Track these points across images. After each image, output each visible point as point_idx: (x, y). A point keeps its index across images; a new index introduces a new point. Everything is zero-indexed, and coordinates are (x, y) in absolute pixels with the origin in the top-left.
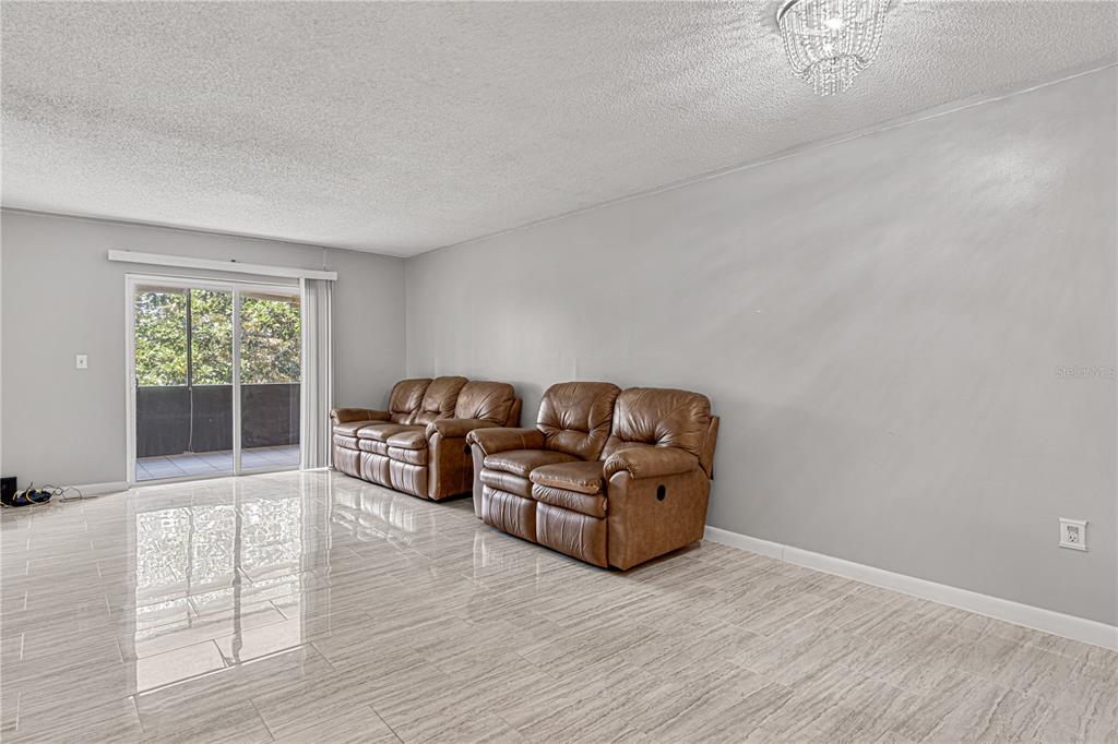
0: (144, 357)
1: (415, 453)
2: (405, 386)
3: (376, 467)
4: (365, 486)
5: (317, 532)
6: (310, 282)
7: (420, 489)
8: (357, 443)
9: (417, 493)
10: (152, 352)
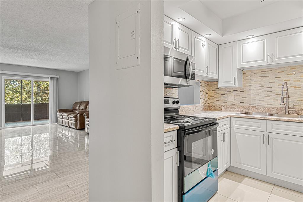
0: (10, 96)
1: (74, 119)
2: (76, 103)
3: (66, 122)
4: (64, 127)
5: (54, 140)
6: (52, 78)
7: (75, 127)
8: (62, 117)
9: (75, 128)
10: (13, 95)
